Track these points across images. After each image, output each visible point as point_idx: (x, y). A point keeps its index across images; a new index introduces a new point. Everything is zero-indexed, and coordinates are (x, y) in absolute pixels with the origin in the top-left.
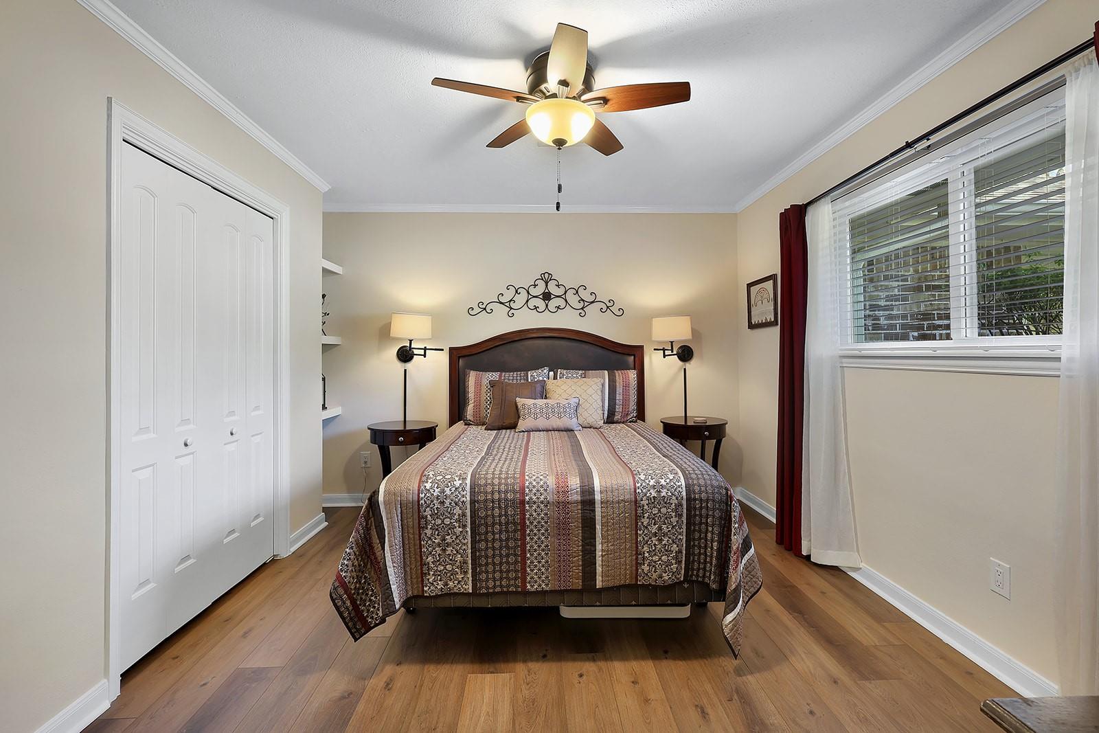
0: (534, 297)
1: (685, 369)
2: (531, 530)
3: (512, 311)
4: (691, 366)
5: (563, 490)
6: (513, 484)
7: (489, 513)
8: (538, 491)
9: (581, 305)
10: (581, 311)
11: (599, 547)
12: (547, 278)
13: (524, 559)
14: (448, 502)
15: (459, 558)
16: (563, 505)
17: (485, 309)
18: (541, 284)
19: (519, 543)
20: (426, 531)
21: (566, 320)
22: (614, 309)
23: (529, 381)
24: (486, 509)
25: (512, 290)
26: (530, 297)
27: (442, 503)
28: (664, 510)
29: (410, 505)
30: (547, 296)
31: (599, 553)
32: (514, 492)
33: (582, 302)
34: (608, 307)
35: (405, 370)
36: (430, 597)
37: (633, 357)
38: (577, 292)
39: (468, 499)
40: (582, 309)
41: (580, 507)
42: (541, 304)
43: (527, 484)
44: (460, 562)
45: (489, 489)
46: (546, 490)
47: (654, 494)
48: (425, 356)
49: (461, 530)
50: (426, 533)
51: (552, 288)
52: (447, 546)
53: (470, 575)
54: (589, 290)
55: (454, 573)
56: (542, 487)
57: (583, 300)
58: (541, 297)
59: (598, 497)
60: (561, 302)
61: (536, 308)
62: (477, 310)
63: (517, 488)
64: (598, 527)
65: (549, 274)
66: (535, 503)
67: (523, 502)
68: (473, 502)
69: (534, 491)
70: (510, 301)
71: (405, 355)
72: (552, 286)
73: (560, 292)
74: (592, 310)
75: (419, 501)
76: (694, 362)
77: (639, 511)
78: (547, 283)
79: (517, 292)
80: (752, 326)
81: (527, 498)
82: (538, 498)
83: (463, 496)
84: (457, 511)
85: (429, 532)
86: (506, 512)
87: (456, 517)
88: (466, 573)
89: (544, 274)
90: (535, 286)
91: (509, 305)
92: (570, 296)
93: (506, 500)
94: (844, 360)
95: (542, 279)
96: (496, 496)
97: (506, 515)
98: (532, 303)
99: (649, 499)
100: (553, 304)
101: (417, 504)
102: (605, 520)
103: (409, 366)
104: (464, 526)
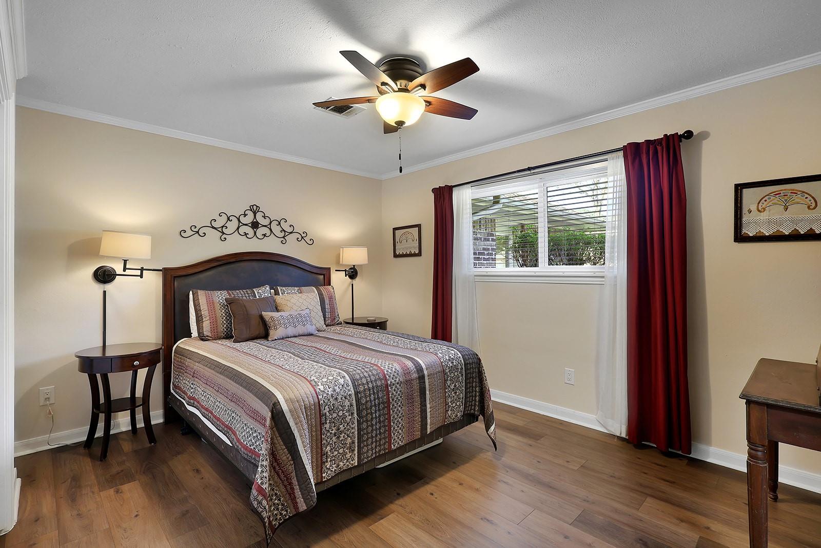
0: (244, 225)
1: (352, 285)
2: (393, 405)
3: (224, 236)
4: (356, 282)
5: (407, 372)
6: (377, 374)
7: (368, 399)
8: (394, 376)
9: (282, 234)
10: (282, 239)
11: (428, 406)
12: (255, 210)
13: (390, 427)
14: (339, 397)
15: (349, 440)
16: (408, 382)
17: (198, 232)
18: (250, 214)
19: (387, 417)
20: (326, 426)
21: (271, 246)
22: (307, 239)
23: (258, 297)
24: (366, 397)
25: (224, 218)
26: (241, 224)
27: (336, 399)
28: (456, 374)
29: (313, 407)
30: (255, 225)
31: (428, 410)
32: (381, 380)
33: (283, 232)
34: (302, 237)
35: (105, 292)
36: (328, 480)
37: (323, 276)
38: (280, 224)
39: (353, 392)
40: (284, 237)
41: (418, 382)
42: (250, 231)
43: (386, 373)
44: (350, 444)
45: (364, 381)
46: (398, 374)
47: (451, 365)
48: (141, 276)
49: (350, 417)
50: (326, 428)
51: (259, 218)
52: (340, 434)
53: (356, 452)
54: (289, 223)
55: (344, 454)
56: (395, 372)
57: (285, 231)
58: (250, 225)
59: (426, 372)
60: (266, 231)
61: (246, 234)
62: (189, 233)
63: (381, 376)
64: (427, 392)
65: (257, 206)
66: (394, 384)
67: (387, 386)
68: (356, 393)
69: (392, 375)
70: (222, 227)
71: (104, 276)
72: (259, 216)
73: (266, 222)
74: (291, 238)
75: (319, 402)
76: (358, 279)
77: (446, 377)
78: (255, 213)
79: (228, 219)
80: (396, 256)
81: (389, 382)
82: (395, 381)
83: (349, 390)
84: (347, 403)
85: (327, 426)
86: (378, 396)
87: (347, 408)
88: (353, 451)
89: (253, 206)
90: (245, 215)
91: (222, 230)
92: (274, 226)
93: (377, 386)
94: (476, 277)
95: (251, 210)
96: (371, 385)
97: (378, 398)
98: (243, 229)
99: (449, 368)
100: (261, 231)
101: (318, 404)
102: (431, 387)
103: (109, 287)
104: (352, 414)
